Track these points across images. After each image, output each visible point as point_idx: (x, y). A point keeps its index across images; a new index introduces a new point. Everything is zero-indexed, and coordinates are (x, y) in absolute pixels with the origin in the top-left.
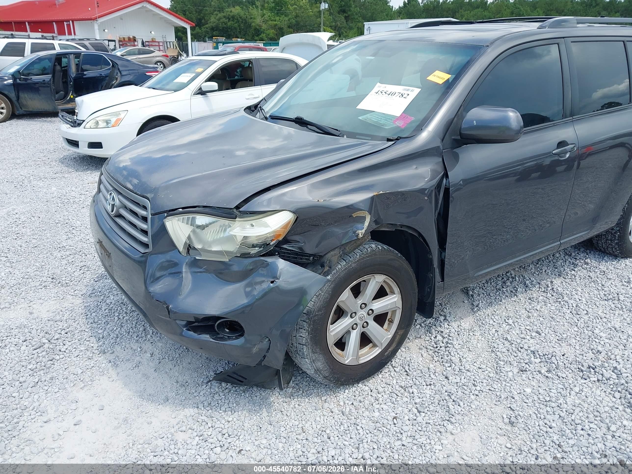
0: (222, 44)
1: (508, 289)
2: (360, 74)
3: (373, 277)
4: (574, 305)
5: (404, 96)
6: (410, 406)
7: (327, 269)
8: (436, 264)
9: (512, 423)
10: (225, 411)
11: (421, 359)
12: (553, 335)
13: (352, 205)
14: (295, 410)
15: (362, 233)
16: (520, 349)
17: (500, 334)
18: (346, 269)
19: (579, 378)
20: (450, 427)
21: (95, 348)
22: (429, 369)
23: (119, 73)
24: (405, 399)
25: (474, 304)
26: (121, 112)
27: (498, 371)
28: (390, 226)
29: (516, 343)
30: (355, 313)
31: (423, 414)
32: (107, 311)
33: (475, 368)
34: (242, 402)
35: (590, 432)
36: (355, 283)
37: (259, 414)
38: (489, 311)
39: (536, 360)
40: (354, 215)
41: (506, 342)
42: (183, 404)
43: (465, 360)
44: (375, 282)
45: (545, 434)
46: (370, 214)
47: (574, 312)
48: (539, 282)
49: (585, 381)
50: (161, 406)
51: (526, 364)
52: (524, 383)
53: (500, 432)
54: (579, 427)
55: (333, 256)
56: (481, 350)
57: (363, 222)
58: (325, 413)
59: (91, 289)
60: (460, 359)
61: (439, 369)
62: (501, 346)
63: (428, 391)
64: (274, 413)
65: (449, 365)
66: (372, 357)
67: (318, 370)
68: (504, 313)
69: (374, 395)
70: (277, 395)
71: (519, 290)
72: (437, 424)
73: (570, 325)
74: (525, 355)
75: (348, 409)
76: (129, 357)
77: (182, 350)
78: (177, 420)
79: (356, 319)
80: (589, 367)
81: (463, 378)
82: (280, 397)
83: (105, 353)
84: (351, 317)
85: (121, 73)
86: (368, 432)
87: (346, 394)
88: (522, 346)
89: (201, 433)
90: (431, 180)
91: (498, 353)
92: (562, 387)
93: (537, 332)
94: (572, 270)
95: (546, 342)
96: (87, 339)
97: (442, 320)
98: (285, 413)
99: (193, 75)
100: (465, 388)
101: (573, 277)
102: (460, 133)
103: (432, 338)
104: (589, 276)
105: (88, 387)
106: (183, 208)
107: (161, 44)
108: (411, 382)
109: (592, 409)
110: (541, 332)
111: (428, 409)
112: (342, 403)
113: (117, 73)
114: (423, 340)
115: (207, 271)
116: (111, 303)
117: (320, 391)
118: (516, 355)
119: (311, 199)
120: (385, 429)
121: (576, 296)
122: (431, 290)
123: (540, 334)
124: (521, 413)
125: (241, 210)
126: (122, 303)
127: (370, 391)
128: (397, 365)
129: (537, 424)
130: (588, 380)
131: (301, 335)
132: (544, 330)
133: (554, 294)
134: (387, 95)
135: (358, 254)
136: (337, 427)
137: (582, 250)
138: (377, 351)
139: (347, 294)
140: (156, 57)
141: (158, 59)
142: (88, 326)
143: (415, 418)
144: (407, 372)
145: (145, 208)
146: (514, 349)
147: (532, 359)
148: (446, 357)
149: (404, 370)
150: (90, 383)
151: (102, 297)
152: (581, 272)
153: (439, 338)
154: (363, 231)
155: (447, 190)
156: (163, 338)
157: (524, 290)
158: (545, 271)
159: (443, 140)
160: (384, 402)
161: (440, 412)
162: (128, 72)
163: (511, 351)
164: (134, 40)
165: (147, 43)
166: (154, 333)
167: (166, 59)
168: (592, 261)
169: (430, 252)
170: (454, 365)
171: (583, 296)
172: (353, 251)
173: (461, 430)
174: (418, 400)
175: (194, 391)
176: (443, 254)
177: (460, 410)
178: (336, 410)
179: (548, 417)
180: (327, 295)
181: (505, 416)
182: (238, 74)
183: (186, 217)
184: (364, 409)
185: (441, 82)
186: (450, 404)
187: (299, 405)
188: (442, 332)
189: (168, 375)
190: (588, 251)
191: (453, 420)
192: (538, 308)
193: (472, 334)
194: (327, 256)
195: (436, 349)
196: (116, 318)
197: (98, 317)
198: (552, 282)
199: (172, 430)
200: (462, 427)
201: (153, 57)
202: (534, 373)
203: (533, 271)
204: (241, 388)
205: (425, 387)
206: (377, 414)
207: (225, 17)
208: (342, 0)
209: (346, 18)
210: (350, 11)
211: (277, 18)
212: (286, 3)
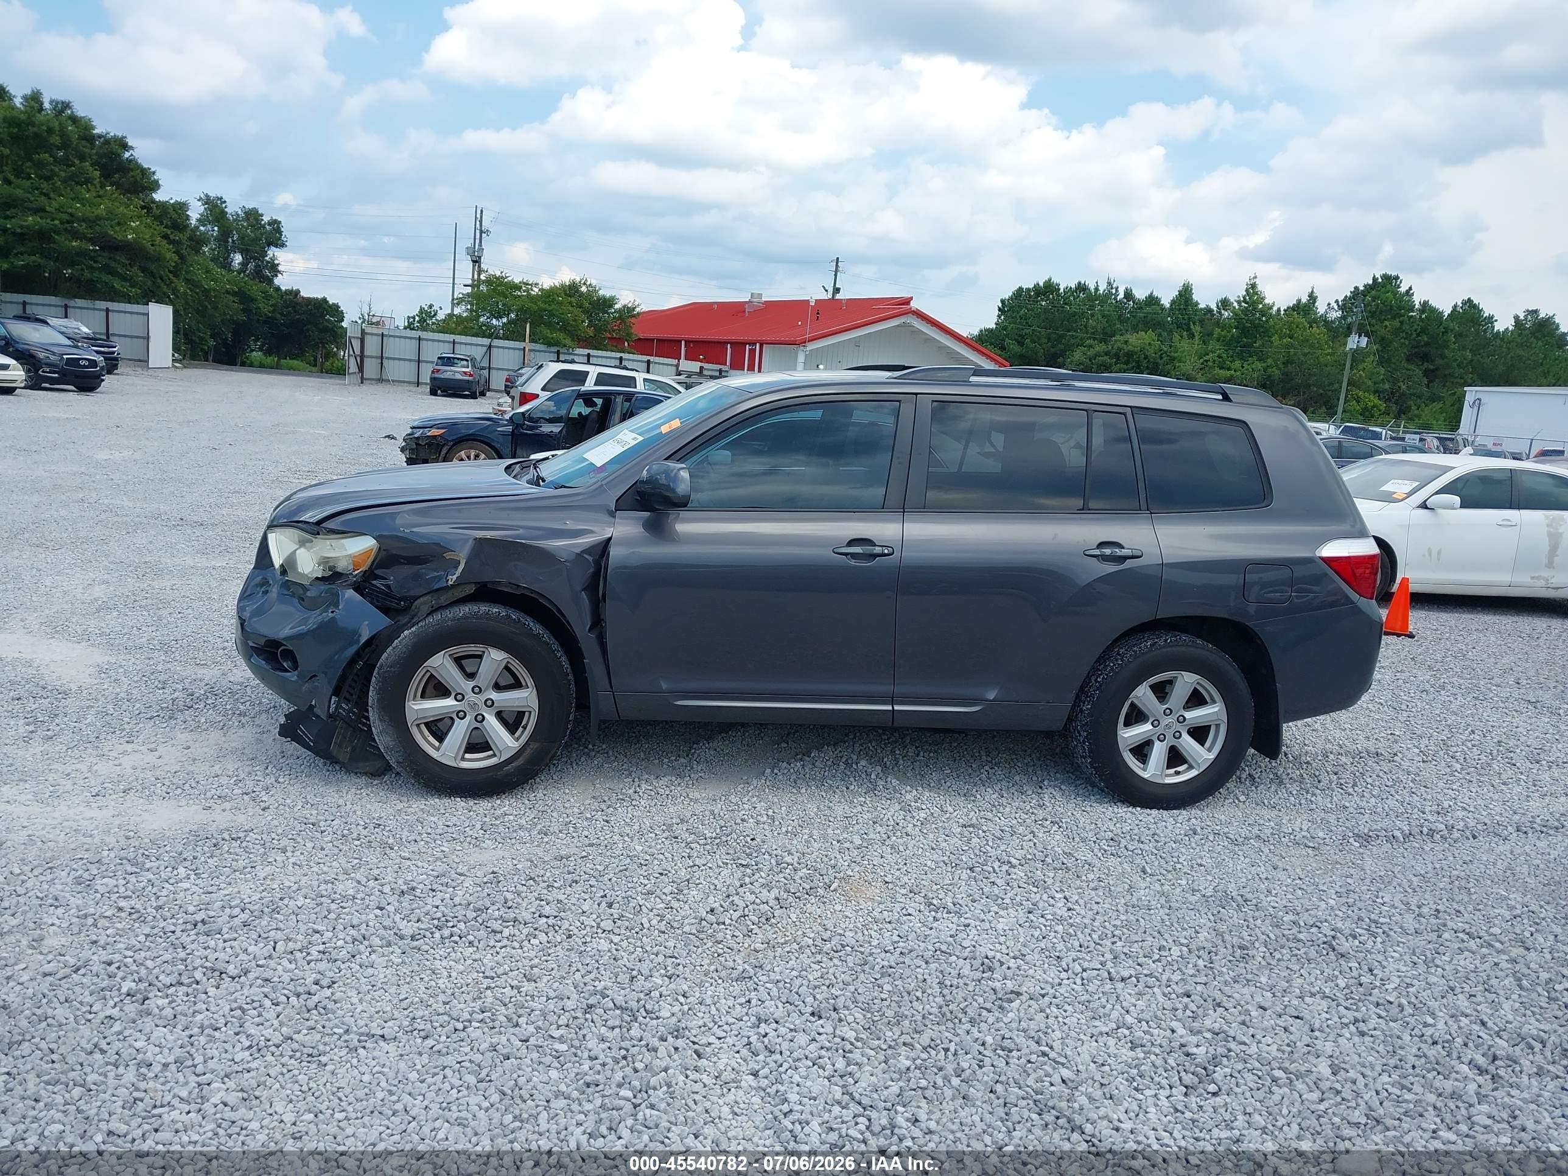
3: (486, 650)
13: (439, 543)
15: (452, 579)
28: (513, 587)
30: (462, 695)
36: (453, 649)
40: (447, 556)
44: (489, 657)
46: (467, 559)
55: (422, 604)
57: (457, 568)
66: (481, 766)
79: (464, 705)
84: (456, 699)
125: (322, 526)
138: (493, 761)
139: (440, 660)
154: (455, 577)
159: (618, 499)
169: (575, 638)
194: (416, 602)
207: (1107, 353)
208: (1424, 331)
209: (1426, 373)
210: (1443, 357)
211: (1237, 364)
212: (1267, 331)
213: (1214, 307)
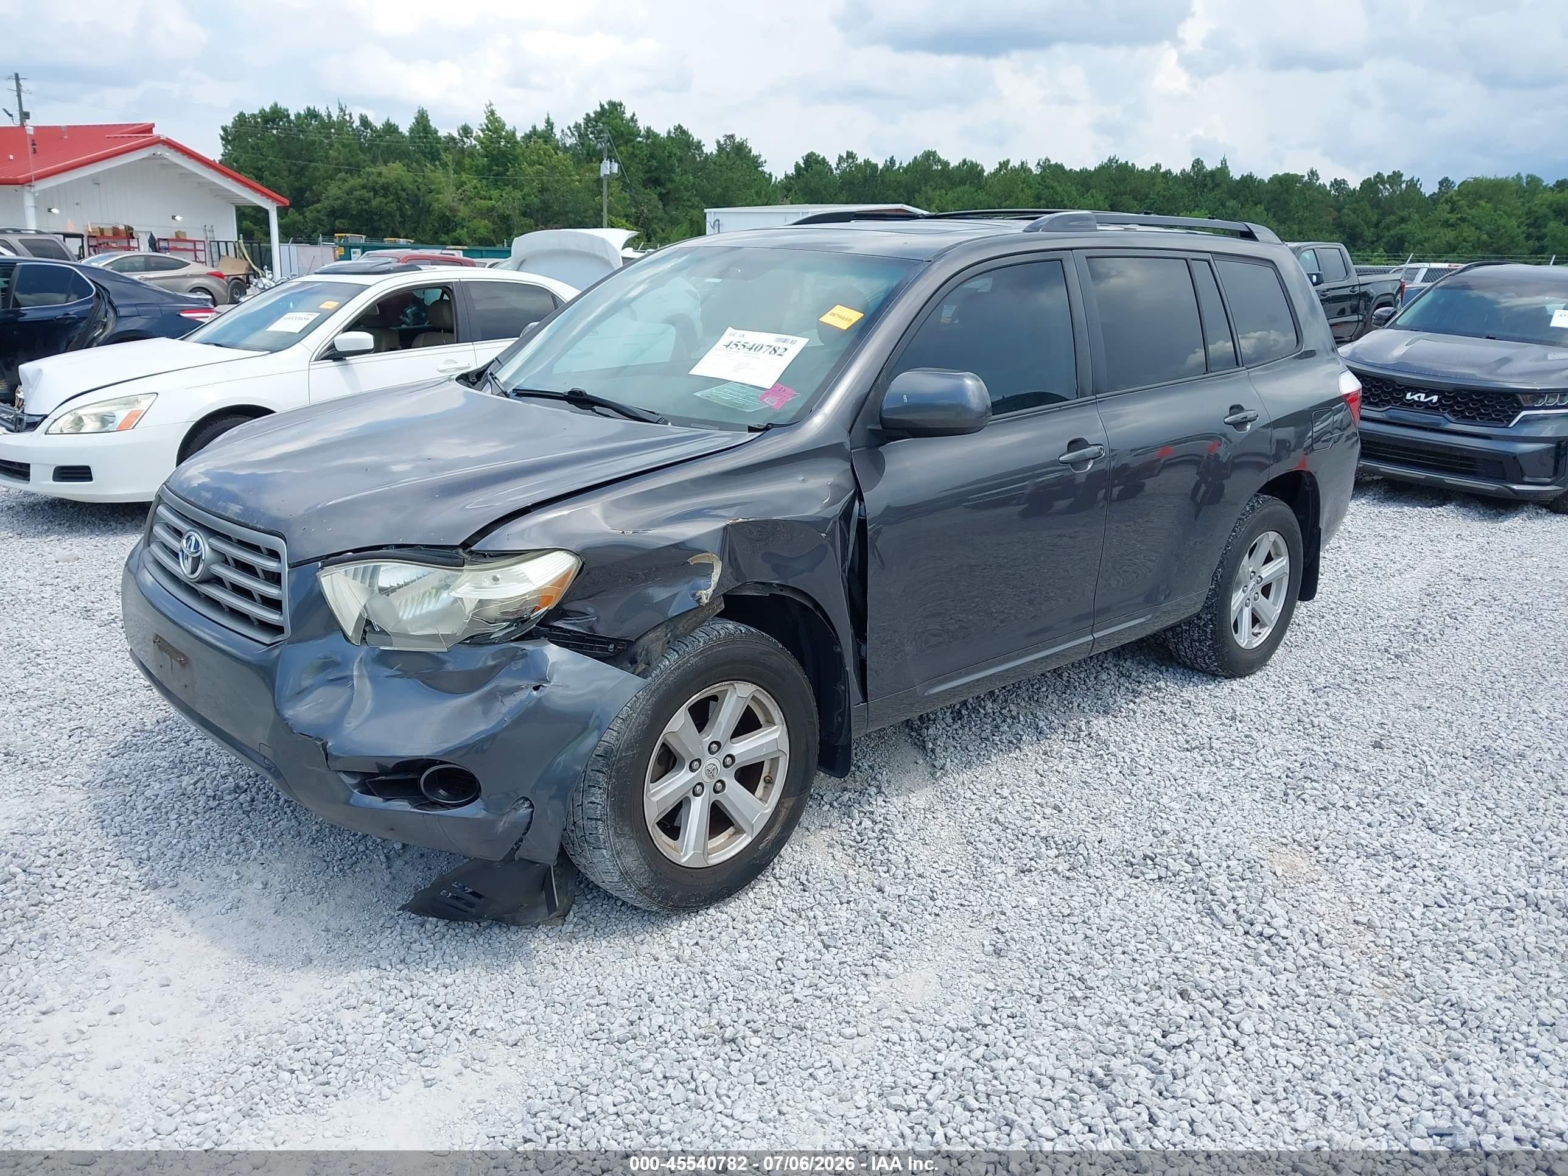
0: (359, 251)
1: (1004, 737)
2: (699, 326)
3: (731, 687)
4: (1128, 760)
5: (778, 352)
6: (809, 939)
7: (642, 667)
8: (850, 667)
9: (998, 953)
10: (436, 969)
11: (832, 863)
12: (1085, 811)
13: (683, 543)
14: (581, 960)
15: (707, 595)
16: (1020, 836)
17: (984, 814)
18: (679, 668)
19: (1126, 877)
20: (884, 966)
21: (132, 879)
22: (846, 877)
23: (110, 311)
24: (799, 929)
25: (936, 764)
26: (139, 397)
27: (979, 874)
28: (760, 587)
29: (1013, 827)
30: (699, 760)
31: (835, 951)
32: (149, 811)
33: (935, 871)
34: (471, 954)
35: (1137, 956)
36: (695, 698)
37: (507, 971)
38: (965, 777)
39: (1048, 852)
40: (692, 561)
41: (994, 826)
42: (346, 964)
43: (915, 859)
44: (735, 697)
45: (1056, 965)
46: (722, 559)
47: (1126, 771)
48: (1064, 722)
49: (1136, 881)
50: (297, 972)
51: (1031, 859)
52: (1025, 890)
53: (975, 966)
54: (1119, 950)
55: (652, 642)
56: (947, 842)
57: (708, 576)
58: (641, 962)
59: (105, 772)
60: (907, 859)
61: (866, 876)
62: (985, 834)
63: (843, 913)
64: (539, 968)
65: (885, 869)
66: (733, 853)
67: (627, 873)
68: (994, 780)
69: (740, 926)
70: (542, 938)
71: (1024, 738)
72: (861, 962)
73: (1117, 794)
74: (1030, 844)
75: (688, 952)
76: (213, 892)
77: (331, 874)
78: (335, 992)
79: (701, 774)
80: (1145, 857)
81: (911, 887)
82: (548, 941)
83: (156, 886)
84: (692, 769)
85: (116, 312)
86: (727, 984)
87: (683, 928)
88: (1025, 831)
89: (392, 1006)
90: (832, 503)
91: (979, 845)
92: (1094, 891)
93: (1056, 807)
94: (1131, 701)
95: (1071, 823)
96: (113, 863)
97: (872, 794)
98: (560, 966)
99: (313, 316)
100: (916, 903)
101: (1131, 713)
102: (881, 418)
103: (853, 825)
104: (1161, 712)
105: (130, 949)
106: (354, 551)
107: (200, 246)
108: (811, 900)
109: (1144, 923)
110: (1062, 807)
111: (843, 941)
112: (675, 944)
113: (107, 312)
114: (836, 830)
115: (404, 674)
116: (157, 796)
117: (630, 926)
118: (1013, 847)
119: (608, 529)
120: (760, 978)
121: (1133, 744)
122: (843, 719)
123: (1060, 811)
124: (1016, 936)
125: (473, 548)
126: (184, 794)
127: (730, 919)
128: (784, 875)
129: (1044, 950)
130: (1142, 878)
131: (593, 799)
132: (1067, 804)
133: (1093, 744)
134: (746, 350)
135: (701, 639)
136: (667, 981)
137: (1152, 666)
138: (744, 841)
139: (680, 721)
140: (193, 276)
141: (197, 282)
142: (110, 841)
143: (819, 957)
144: (803, 884)
145: (274, 555)
146: (1010, 837)
147: (1043, 850)
148: (879, 855)
149: (797, 882)
150: (134, 941)
151: (133, 787)
152: (1146, 705)
153: (867, 823)
154: (710, 591)
155: (862, 523)
156: (286, 853)
157: (1035, 738)
158: (1079, 705)
159: (850, 432)
160: (759, 935)
161: (867, 943)
162: (135, 309)
163: (1003, 840)
164: (130, 234)
165: (162, 244)
166: (266, 847)
167: (220, 283)
168: (1168, 685)
169: (836, 641)
170: (894, 868)
171: (1146, 745)
172: (689, 632)
173: (905, 971)
174: (823, 929)
175: (365, 943)
176: (863, 647)
177: (903, 939)
178: (664, 956)
179: (1065, 938)
180: (643, 717)
181: (986, 943)
182: (408, 321)
183: (361, 566)
184: (720, 949)
185: (844, 325)
186: (885, 931)
187: (588, 952)
188: (872, 813)
189: (306, 919)
190: (1164, 668)
191: (891, 954)
192: (1061, 768)
193: (930, 817)
194: (641, 641)
195: (860, 847)
196: (174, 824)
197: (130, 823)
198: (1088, 722)
199: (329, 1007)
200: (906, 964)
201: (185, 276)
202: (1045, 873)
203: (1055, 706)
204: (467, 930)
205: (839, 906)
206: (745, 955)
207: (364, 187)
208: (652, 156)
209: (661, 197)
210: (671, 180)
211: (495, 193)
212: (516, 158)
213: (456, 135)
